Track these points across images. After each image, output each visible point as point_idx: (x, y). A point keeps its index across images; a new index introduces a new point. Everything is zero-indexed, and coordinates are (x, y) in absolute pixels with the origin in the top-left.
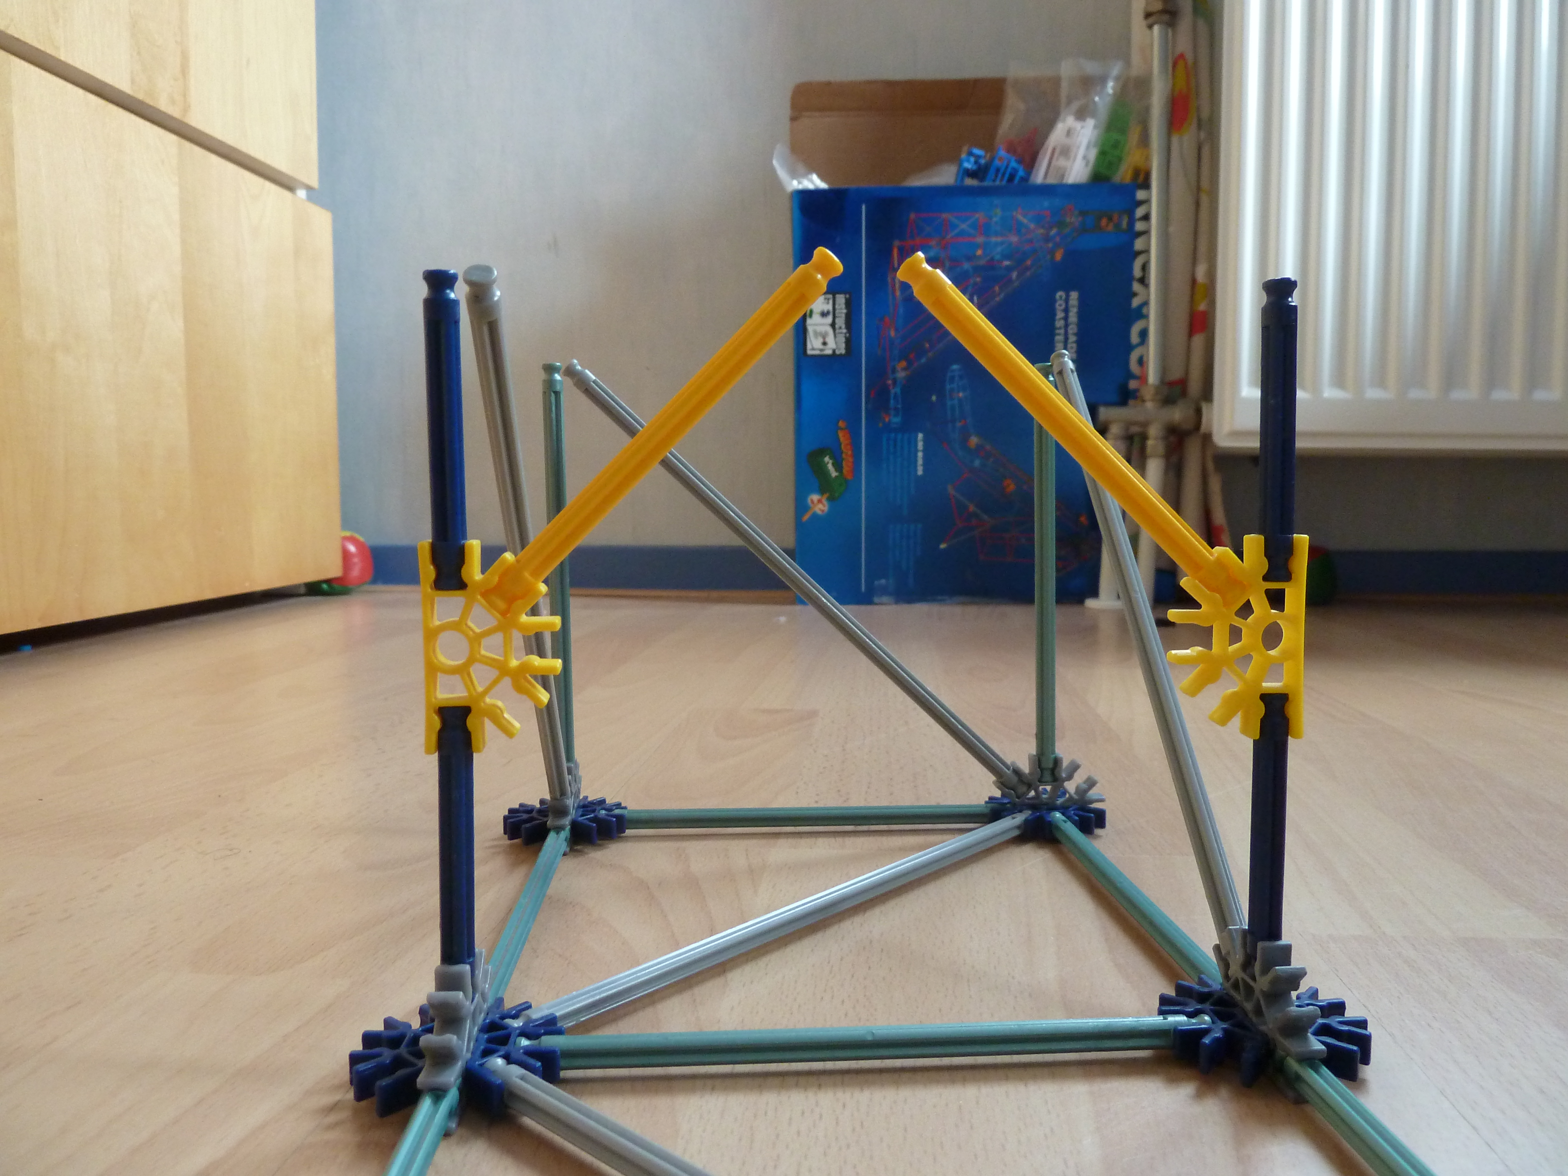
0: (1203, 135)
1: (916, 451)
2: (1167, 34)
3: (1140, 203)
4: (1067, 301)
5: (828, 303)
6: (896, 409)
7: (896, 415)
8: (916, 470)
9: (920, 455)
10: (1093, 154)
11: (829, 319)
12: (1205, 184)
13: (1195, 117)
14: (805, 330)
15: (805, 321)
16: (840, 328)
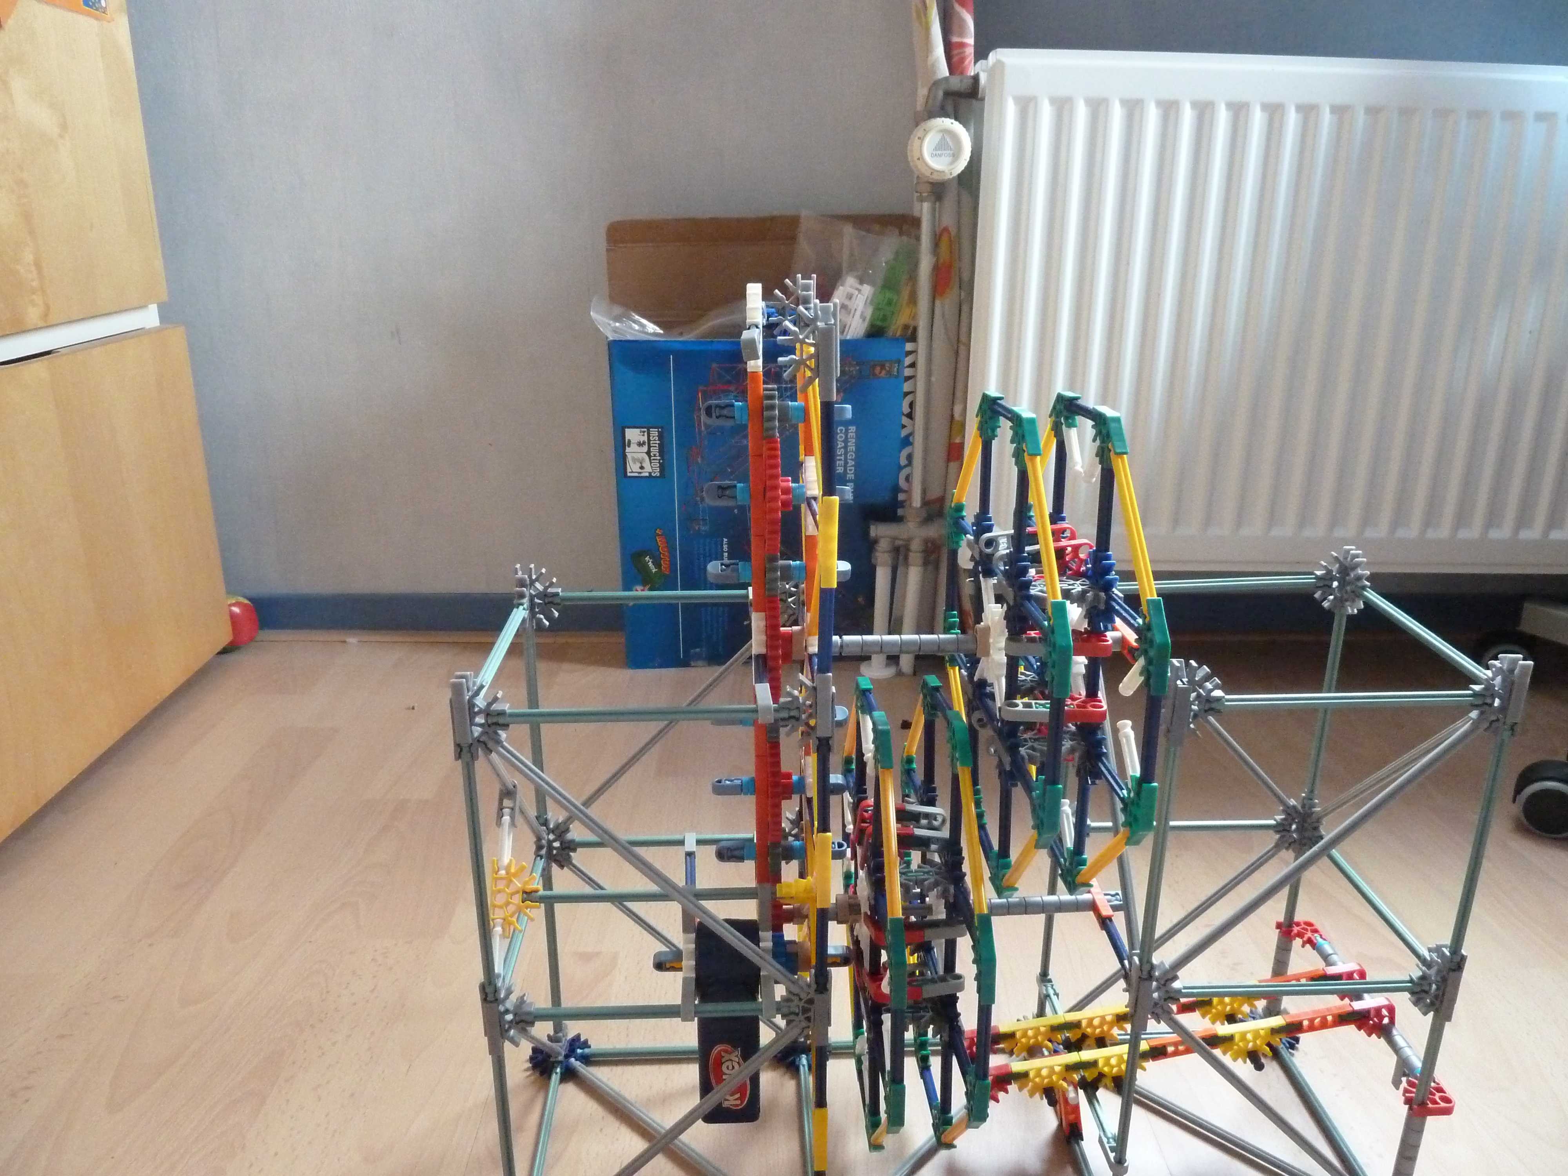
0: (963, 295)
1: (723, 552)
2: (934, 210)
3: (909, 353)
4: (846, 433)
5: (643, 435)
6: (704, 520)
7: (705, 525)
9: (726, 554)
10: (869, 311)
11: (645, 449)
12: (963, 338)
13: (957, 279)
14: (624, 457)
15: (624, 449)
16: (655, 456)
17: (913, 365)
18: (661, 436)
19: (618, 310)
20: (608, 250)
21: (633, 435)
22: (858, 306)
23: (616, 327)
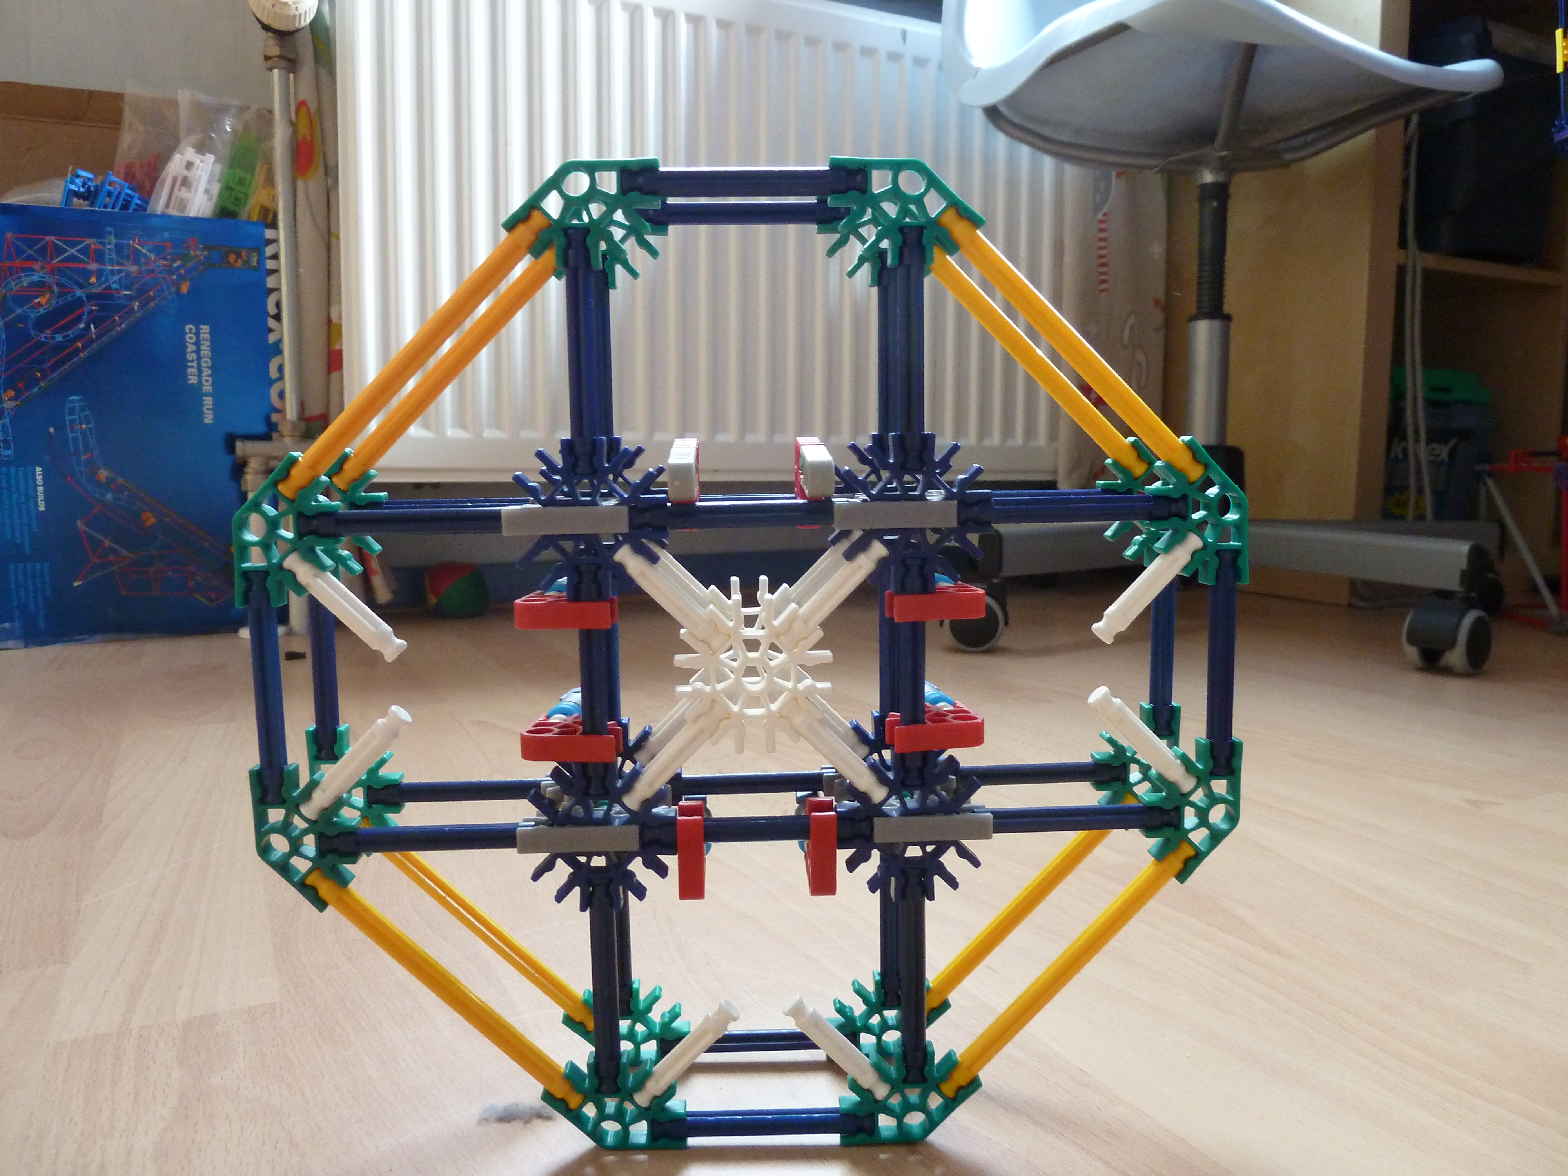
0: (330, 181)
1: (37, 486)
2: (287, 80)
3: (269, 242)
4: (197, 334)
8: (37, 506)
9: (40, 489)
10: (216, 188)
17: (276, 257)
22: (200, 176)
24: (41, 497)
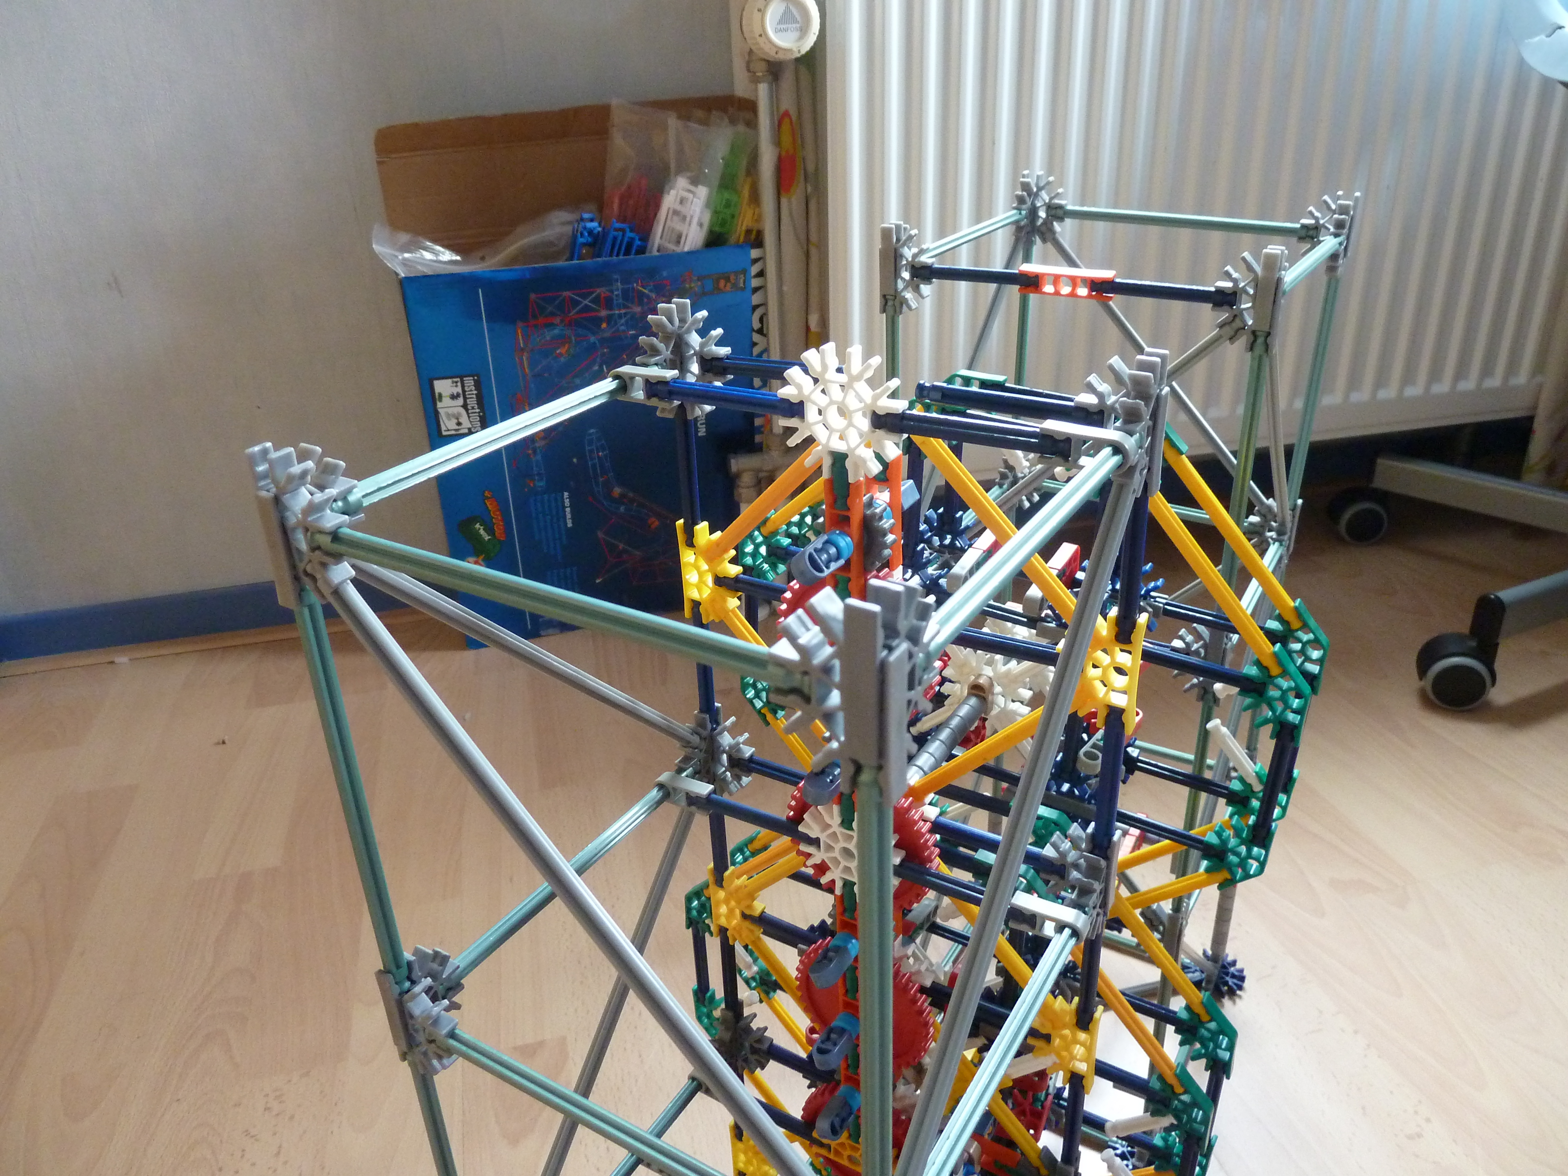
0: (809, 189)
1: (564, 507)
2: (771, 92)
3: (755, 261)
5: (456, 386)
6: (539, 474)
7: (541, 480)
8: (566, 524)
9: (568, 510)
10: (707, 219)
11: (460, 401)
12: (814, 237)
13: (802, 172)
14: (437, 413)
15: (435, 404)
16: (473, 408)
17: (761, 274)
18: (478, 384)
19: (404, 237)
20: (379, 163)
21: (443, 387)
22: (695, 211)
23: (405, 259)
24: (569, 516)
